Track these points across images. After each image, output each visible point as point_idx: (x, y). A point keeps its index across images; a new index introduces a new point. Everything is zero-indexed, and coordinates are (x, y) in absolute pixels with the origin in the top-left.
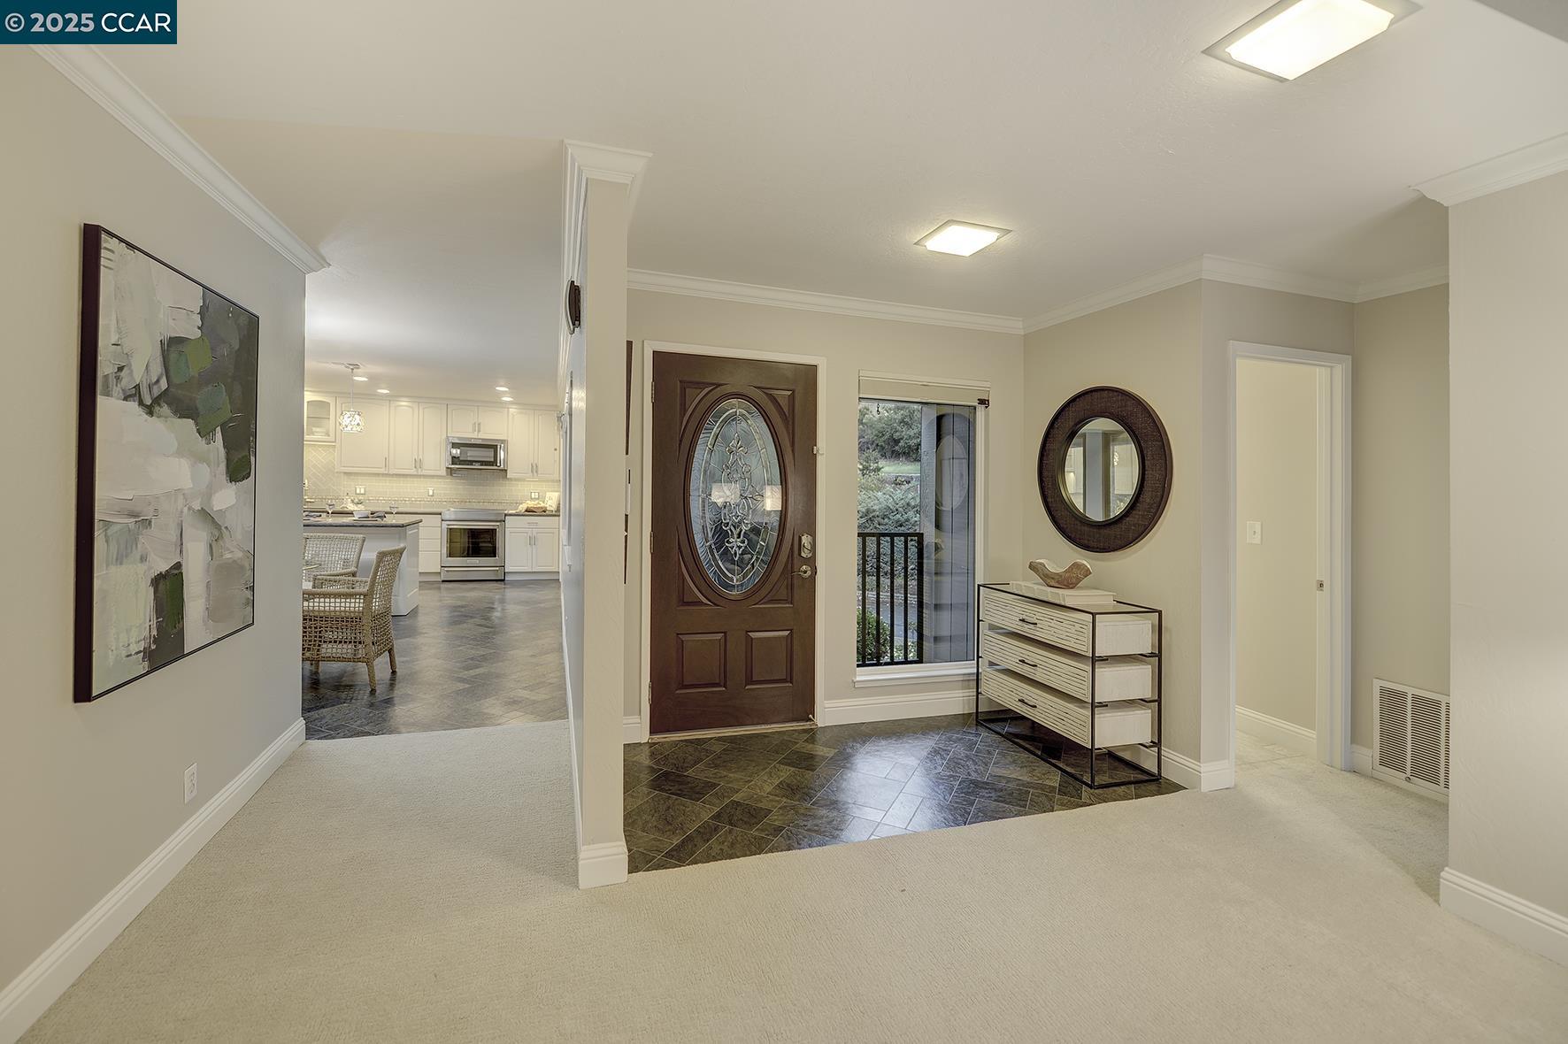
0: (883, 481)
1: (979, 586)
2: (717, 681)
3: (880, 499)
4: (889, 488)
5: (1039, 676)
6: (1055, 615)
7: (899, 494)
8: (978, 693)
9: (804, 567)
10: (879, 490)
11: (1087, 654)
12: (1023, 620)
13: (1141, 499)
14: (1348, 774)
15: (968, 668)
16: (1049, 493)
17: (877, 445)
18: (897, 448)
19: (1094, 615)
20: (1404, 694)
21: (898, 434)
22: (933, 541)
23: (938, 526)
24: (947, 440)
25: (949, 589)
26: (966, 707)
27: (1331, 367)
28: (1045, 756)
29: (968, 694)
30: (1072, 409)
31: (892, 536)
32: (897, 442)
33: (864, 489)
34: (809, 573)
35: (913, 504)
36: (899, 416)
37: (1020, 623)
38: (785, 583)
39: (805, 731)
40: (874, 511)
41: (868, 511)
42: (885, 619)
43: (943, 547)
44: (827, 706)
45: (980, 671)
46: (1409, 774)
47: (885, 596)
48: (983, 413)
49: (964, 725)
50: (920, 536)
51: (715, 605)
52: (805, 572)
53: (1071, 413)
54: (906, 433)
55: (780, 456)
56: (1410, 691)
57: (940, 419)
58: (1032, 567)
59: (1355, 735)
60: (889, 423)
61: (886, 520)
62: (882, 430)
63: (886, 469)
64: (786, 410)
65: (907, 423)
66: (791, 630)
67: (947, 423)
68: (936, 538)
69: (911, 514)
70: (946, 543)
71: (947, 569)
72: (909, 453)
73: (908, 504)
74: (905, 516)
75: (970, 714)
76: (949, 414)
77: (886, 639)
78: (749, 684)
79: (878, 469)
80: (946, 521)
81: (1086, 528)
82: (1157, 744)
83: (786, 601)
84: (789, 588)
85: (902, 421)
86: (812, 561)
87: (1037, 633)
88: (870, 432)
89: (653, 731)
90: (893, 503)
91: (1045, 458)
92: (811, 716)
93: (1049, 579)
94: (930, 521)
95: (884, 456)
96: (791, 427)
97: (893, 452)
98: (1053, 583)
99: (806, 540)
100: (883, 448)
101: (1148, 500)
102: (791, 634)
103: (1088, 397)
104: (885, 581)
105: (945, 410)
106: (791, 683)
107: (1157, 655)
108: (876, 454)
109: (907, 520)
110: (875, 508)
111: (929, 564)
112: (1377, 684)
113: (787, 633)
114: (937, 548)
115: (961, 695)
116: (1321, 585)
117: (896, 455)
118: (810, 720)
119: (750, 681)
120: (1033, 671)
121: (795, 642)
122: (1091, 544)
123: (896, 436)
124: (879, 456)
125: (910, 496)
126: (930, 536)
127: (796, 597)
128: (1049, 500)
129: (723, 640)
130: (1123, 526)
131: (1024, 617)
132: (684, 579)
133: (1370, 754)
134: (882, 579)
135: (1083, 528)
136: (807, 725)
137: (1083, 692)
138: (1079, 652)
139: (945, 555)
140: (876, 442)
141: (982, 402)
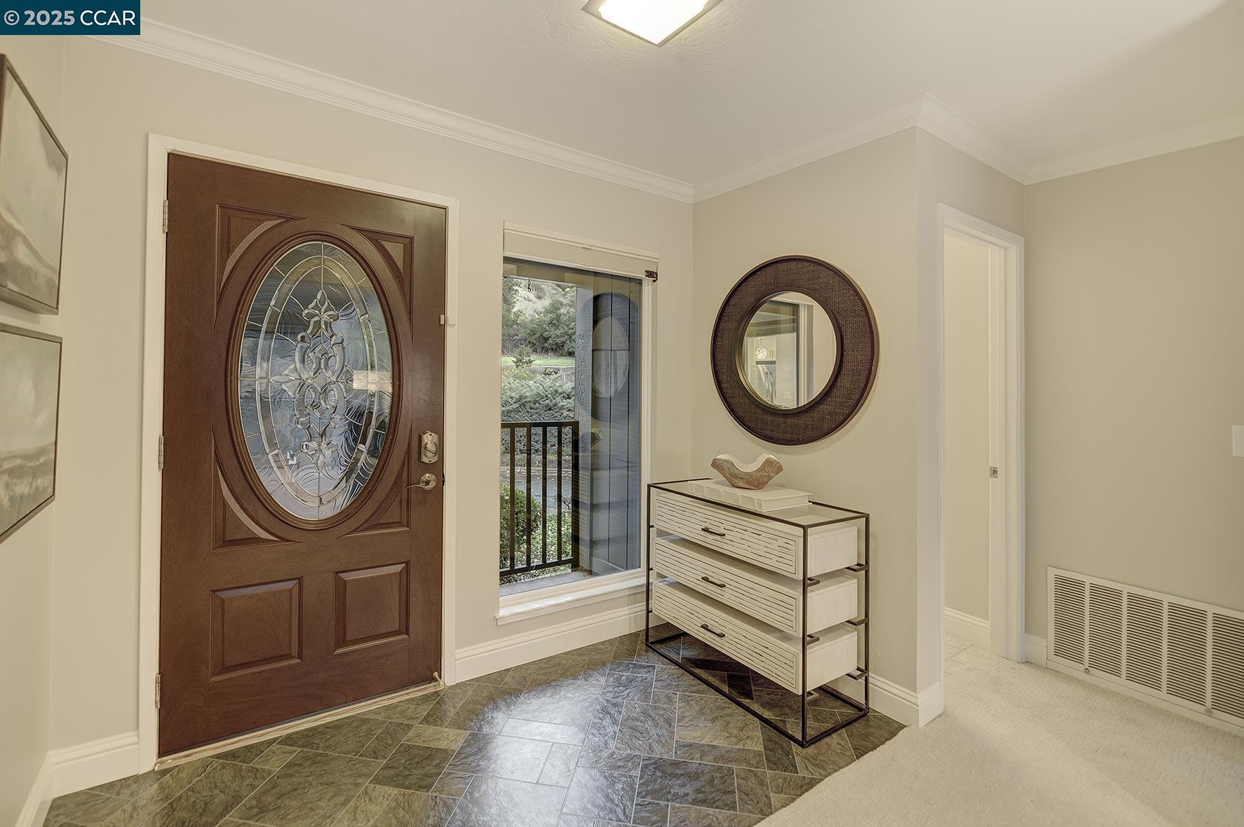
0: (534, 372)
1: (649, 486)
2: (287, 652)
3: (531, 387)
4: (539, 377)
5: (727, 597)
6: (749, 525)
7: (548, 382)
8: (648, 612)
9: (427, 475)
10: (531, 379)
11: (794, 577)
12: (706, 530)
13: (838, 384)
14: (1023, 666)
15: (635, 578)
16: (724, 378)
17: (529, 342)
18: (546, 345)
19: (805, 528)
20: (1082, 584)
21: (546, 333)
22: (590, 431)
23: (595, 414)
24: (604, 323)
25: (609, 484)
26: (633, 626)
27: (1005, 249)
28: (734, 694)
29: (634, 610)
30: (750, 283)
31: (545, 426)
32: (546, 340)
33: (518, 378)
34: (432, 485)
35: (560, 391)
36: (548, 319)
37: (703, 533)
38: (399, 497)
39: (426, 698)
40: (526, 397)
41: (521, 398)
42: (537, 499)
43: (601, 437)
44: (457, 656)
45: (650, 581)
46: (1087, 665)
47: (536, 470)
48: (650, 287)
49: (631, 653)
50: (575, 426)
51: (283, 539)
52: (427, 483)
53: (750, 287)
54: (554, 332)
55: (391, 326)
56: (1088, 580)
57: (596, 299)
58: (716, 464)
59: (1029, 625)
60: (540, 324)
61: (537, 405)
62: (534, 329)
63: (537, 362)
64: (400, 263)
65: (554, 325)
66: (407, 562)
67: (605, 304)
68: (592, 427)
69: (558, 399)
70: (604, 431)
71: (604, 462)
72: (556, 349)
73: (556, 391)
74: (554, 401)
75: (636, 635)
76: (608, 294)
77: (537, 516)
78: (339, 647)
79: (530, 362)
80: (604, 409)
81: (770, 418)
82: (864, 671)
83: (399, 524)
84: (404, 505)
85: (551, 323)
86: (438, 468)
87: (725, 546)
88: (523, 331)
89: (163, 751)
90: (543, 391)
91: (719, 339)
92: (436, 674)
93: (735, 479)
94: (587, 410)
95: (535, 351)
96: (407, 289)
97: (543, 348)
98: (741, 484)
99: (429, 439)
100: (534, 345)
101: (848, 385)
102: (407, 569)
103: (771, 269)
104: (536, 458)
105: (605, 287)
106: (407, 634)
107: (863, 567)
108: (528, 349)
109: (555, 405)
110: (527, 394)
111: (585, 457)
112: (1052, 573)
113: (399, 568)
114: (594, 438)
115: (627, 612)
116: (995, 472)
117: (545, 351)
118: (435, 680)
119: (342, 641)
120: (719, 591)
121: (413, 578)
122: (776, 435)
123: (545, 335)
124: (531, 350)
125: (557, 384)
126: (586, 428)
127: (414, 516)
128: (724, 385)
129: (296, 592)
130: (816, 415)
131: (708, 525)
132: (225, 505)
133: (1044, 645)
134: (533, 456)
135: (765, 417)
136: (429, 689)
137: (790, 623)
138: (785, 573)
139: (603, 446)
140: (528, 340)
141: (651, 274)
